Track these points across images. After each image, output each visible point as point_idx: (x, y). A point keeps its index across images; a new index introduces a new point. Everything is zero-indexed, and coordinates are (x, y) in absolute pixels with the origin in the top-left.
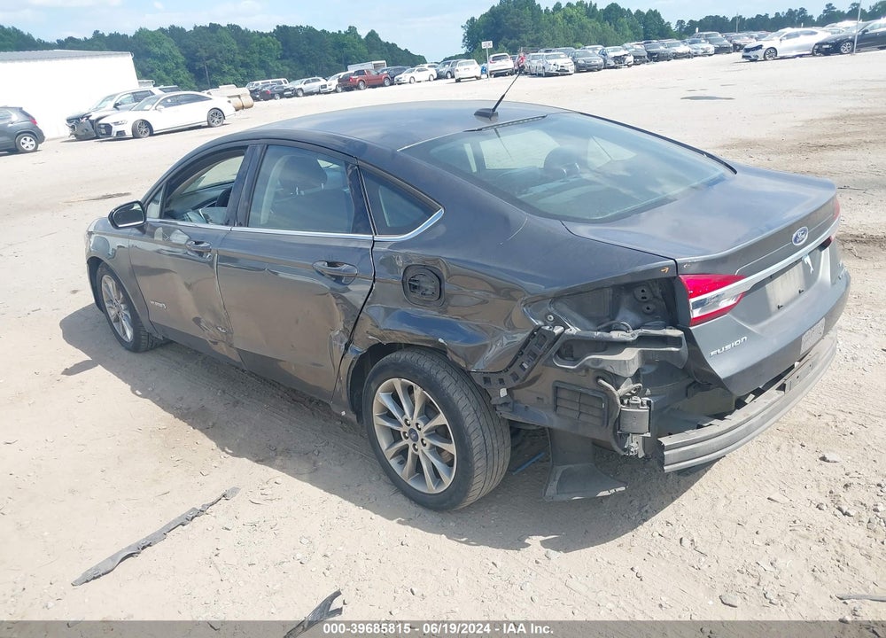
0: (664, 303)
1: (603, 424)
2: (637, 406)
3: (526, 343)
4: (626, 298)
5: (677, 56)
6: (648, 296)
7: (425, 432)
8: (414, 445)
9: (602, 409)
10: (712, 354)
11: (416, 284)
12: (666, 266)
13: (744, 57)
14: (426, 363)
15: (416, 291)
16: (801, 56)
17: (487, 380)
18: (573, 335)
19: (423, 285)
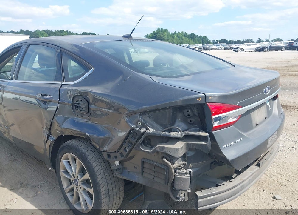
0: (199, 119)
1: (165, 184)
2: (183, 174)
3: (127, 137)
4: (179, 115)
5: (212, 49)
6: (191, 114)
7: (82, 181)
8: (77, 188)
9: (165, 175)
10: (224, 146)
11: (78, 105)
12: (200, 97)
13: (233, 50)
14: (82, 146)
15: (78, 109)
16: (251, 51)
17: (109, 156)
18: (150, 133)
19: (81, 106)
